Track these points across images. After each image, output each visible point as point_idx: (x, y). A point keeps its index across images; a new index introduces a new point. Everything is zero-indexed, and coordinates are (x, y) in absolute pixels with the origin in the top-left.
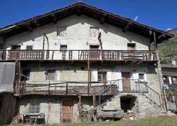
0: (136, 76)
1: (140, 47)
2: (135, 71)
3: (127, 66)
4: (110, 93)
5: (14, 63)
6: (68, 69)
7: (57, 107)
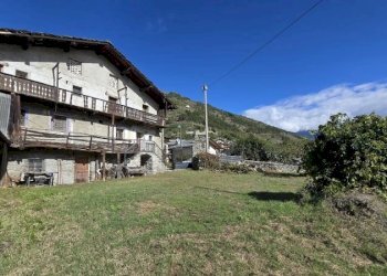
0: (147, 137)
1: (152, 110)
2: (146, 133)
3: (141, 126)
4: (132, 152)
5: (9, 96)
6: (84, 120)
7: (69, 164)
